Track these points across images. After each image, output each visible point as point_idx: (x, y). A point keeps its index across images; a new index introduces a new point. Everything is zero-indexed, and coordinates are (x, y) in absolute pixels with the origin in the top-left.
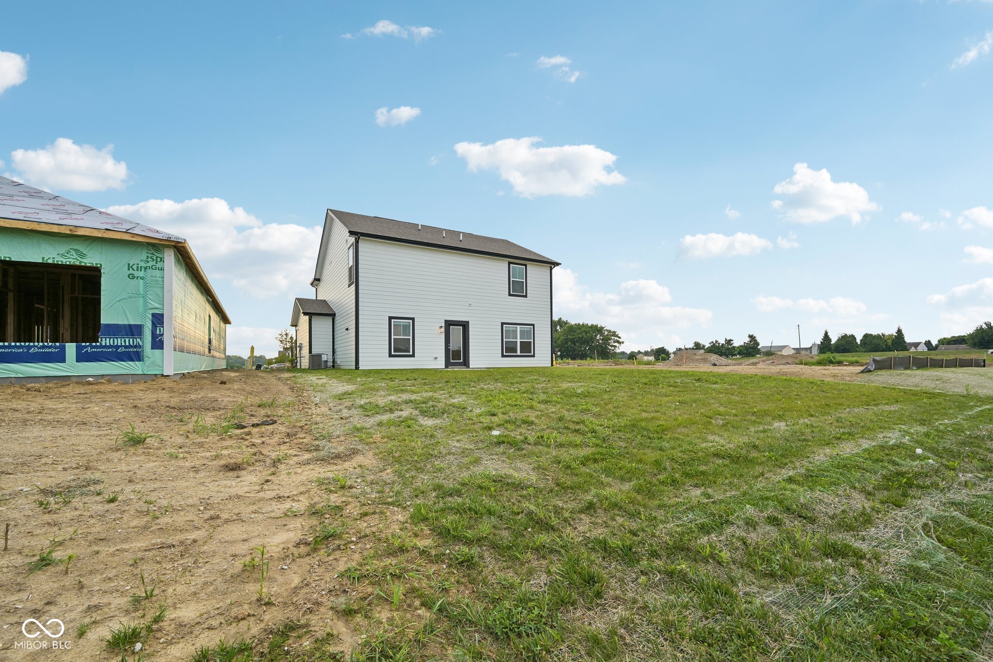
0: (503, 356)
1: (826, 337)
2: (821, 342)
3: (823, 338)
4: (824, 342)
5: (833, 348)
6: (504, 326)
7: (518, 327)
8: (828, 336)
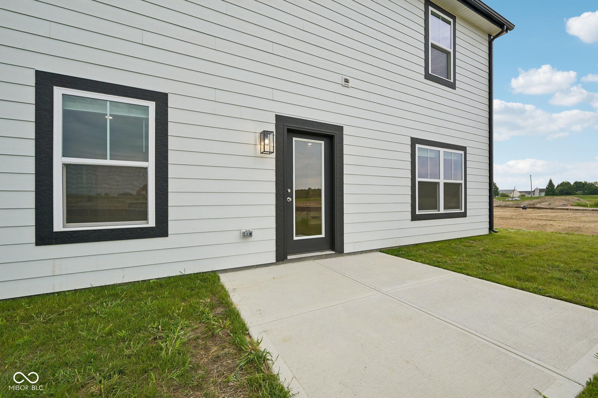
0: (415, 217)
1: (551, 183)
2: (547, 187)
3: (548, 184)
4: (549, 187)
5: (557, 191)
6: (417, 146)
7: (442, 150)
8: (552, 183)
